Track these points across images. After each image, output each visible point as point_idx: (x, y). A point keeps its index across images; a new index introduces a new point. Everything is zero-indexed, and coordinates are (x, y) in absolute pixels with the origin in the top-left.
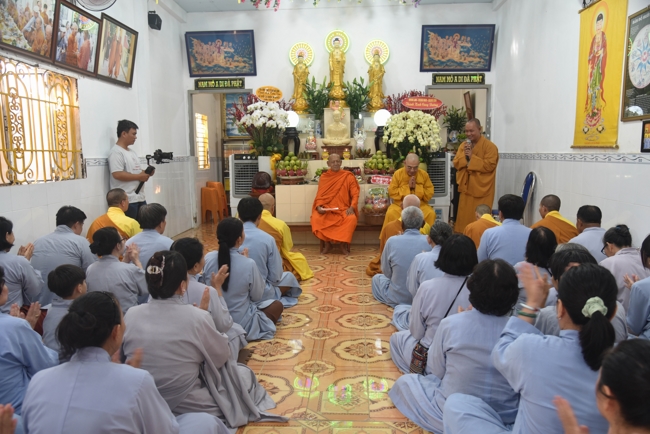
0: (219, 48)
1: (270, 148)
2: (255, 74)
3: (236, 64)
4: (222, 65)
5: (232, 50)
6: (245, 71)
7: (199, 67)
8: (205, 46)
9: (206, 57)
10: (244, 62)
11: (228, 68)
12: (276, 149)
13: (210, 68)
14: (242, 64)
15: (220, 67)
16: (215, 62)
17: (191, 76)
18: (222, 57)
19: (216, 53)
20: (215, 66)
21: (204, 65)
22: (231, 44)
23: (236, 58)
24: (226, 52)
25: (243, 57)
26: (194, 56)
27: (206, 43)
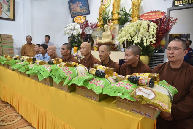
0: (78, 5)
1: (74, 44)
2: (89, 13)
3: (83, 10)
4: (79, 11)
5: (81, 5)
6: (86, 12)
7: (73, 13)
8: (74, 5)
9: (75, 9)
10: (86, 9)
11: (81, 12)
12: (76, 45)
13: (76, 13)
14: (85, 10)
15: (79, 12)
16: (77, 11)
17: (72, 17)
18: (79, 8)
19: (77, 7)
20: (78, 12)
21: (74, 12)
22: (81, 2)
23: (83, 8)
24: (80, 6)
25: (85, 7)
26: (71, 10)
27: (74, 4)
